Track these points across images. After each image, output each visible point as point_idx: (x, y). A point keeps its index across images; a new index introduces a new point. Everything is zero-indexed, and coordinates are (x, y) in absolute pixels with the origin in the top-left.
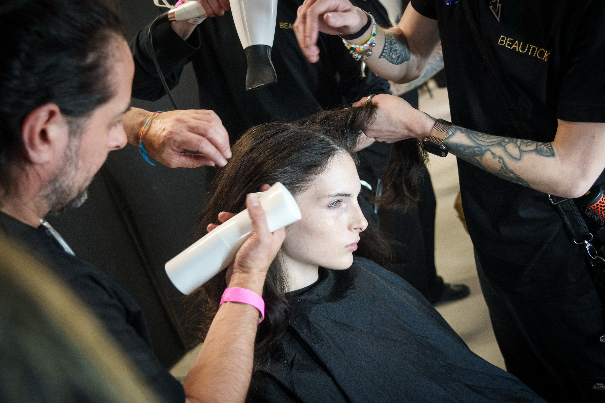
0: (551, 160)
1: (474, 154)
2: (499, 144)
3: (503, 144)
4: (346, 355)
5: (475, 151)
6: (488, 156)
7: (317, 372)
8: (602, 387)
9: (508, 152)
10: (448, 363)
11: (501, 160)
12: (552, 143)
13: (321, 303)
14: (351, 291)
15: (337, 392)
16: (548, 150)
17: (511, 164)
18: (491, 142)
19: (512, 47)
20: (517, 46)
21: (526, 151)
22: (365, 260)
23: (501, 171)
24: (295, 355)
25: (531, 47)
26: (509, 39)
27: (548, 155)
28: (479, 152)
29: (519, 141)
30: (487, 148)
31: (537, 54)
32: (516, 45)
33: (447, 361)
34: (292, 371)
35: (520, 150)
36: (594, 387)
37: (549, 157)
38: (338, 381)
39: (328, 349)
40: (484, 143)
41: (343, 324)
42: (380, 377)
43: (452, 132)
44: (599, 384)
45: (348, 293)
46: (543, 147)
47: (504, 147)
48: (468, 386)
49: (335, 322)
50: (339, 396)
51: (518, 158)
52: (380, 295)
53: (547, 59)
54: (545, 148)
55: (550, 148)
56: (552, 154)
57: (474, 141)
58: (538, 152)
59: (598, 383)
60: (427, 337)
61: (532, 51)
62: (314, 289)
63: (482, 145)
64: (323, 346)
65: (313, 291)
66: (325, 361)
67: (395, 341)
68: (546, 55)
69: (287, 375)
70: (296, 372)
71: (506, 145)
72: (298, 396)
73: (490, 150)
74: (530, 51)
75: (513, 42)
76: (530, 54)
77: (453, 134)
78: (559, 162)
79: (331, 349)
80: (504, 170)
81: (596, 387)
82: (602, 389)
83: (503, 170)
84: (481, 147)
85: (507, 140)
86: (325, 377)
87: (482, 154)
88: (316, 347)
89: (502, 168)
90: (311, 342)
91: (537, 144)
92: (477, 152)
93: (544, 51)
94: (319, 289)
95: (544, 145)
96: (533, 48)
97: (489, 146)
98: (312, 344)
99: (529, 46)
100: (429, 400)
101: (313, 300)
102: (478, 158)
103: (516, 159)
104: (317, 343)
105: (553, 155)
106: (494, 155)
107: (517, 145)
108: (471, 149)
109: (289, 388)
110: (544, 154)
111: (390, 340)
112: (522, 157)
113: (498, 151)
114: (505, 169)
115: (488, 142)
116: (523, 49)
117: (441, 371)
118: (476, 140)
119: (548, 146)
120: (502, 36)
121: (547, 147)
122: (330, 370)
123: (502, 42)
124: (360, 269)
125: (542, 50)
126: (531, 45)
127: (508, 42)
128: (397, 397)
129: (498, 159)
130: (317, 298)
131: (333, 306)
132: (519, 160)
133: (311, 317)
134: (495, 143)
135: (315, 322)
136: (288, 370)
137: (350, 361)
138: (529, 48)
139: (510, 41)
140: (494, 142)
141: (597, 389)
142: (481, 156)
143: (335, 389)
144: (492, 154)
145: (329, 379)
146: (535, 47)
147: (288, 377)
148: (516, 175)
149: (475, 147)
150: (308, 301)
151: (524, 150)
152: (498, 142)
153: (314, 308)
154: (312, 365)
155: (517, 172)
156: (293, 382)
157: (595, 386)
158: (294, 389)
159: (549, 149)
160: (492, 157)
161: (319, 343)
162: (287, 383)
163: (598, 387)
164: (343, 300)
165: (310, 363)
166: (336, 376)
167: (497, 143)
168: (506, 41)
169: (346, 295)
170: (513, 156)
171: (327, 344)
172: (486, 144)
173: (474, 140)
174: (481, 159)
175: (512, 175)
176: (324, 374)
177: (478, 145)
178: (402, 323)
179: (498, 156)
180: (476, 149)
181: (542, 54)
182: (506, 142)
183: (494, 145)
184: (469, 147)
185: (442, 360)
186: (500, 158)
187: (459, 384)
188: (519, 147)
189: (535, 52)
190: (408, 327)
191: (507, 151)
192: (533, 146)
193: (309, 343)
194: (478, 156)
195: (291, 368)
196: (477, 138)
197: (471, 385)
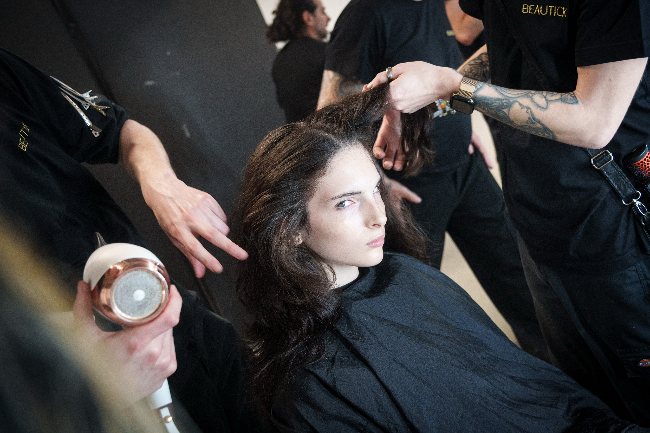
0: (575, 106)
1: (502, 107)
2: (526, 95)
3: (530, 95)
4: (388, 350)
5: (503, 103)
6: (516, 107)
7: (358, 368)
8: (648, 363)
9: (536, 102)
10: (491, 355)
11: (529, 110)
12: (575, 91)
13: (361, 299)
14: (392, 287)
15: (380, 387)
16: (571, 97)
17: (539, 114)
18: (519, 94)
19: (535, 12)
20: (539, 10)
21: (552, 101)
22: (406, 257)
23: (529, 122)
24: (337, 352)
25: (550, 7)
26: (530, 5)
27: (572, 102)
28: (507, 104)
29: (545, 93)
30: (515, 99)
31: (556, 13)
32: (537, 10)
33: (490, 354)
34: (333, 367)
35: (546, 100)
36: (640, 364)
37: (573, 104)
38: (380, 376)
39: (369, 344)
40: (512, 95)
41: (384, 320)
42: (422, 370)
43: (480, 85)
44: (645, 361)
45: (389, 288)
46: (567, 96)
47: (531, 97)
48: (512, 378)
49: (374, 317)
50: (382, 391)
51: (545, 107)
52: (422, 290)
53: (566, 15)
54: (569, 96)
55: (573, 95)
56: (575, 101)
57: (502, 94)
58: (564, 101)
59: (643, 360)
60: (470, 331)
61: (552, 12)
62: (353, 286)
63: (510, 97)
64: (364, 342)
65: (353, 288)
66: (366, 357)
67: (437, 335)
68: (564, 12)
69: (328, 371)
70: (337, 368)
71: (533, 95)
72: (339, 392)
73: (518, 102)
74: (551, 12)
75: (534, 7)
76: (550, 14)
77: (481, 87)
78: (583, 108)
79: (372, 345)
80: (532, 121)
81: (642, 364)
82: (647, 366)
83: (530, 120)
84: (508, 98)
85: (533, 92)
86: (366, 372)
87: (509, 106)
88: (357, 344)
89: (529, 118)
90: (351, 338)
91: (561, 94)
92: (505, 104)
93: (562, 8)
94: (359, 286)
95: (568, 94)
96: (552, 8)
97: (516, 97)
98: (352, 341)
99: (548, 7)
100: (472, 392)
101: (353, 296)
102: (505, 111)
103: (543, 108)
104: (358, 340)
105: (577, 102)
106: (522, 106)
107: (543, 96)
108: (500, 102)
109: (330, 384)
110: (568, 102)
111: (432, 334)
112: (549, 106)
113: (525, 101)
114: (532, 119)
115: (515, 94)
116: (544, 12)
117: (484, 363)
118: (503, 93)
119: (571, 94)
120: (524, 5)
121: (571, 96)
122: (371, 365)
123: (525, 10)
124: (401, 265)
125: (560, 8)
126: (550, 6)
127: (530, 9)
128: (440, 390)
129: (525, 110)
130: (357, 294)
131: (374, 302)
132: (546, 109)
133: (352, 314)
134: (523, 94)
135: (355, 319)
136: (329, 367)
137: (392, 356)
138: (549, 9)
139: (532, 7)
140: (520, 94)
141: (643, 366)
142: (508, 108)
143: (378, 384)
144: (520, 104)
145: (371, 374)
146: (553, 7)
147: (329, 373)
148: (542, 125)
149: (503, 100)
150: (348, 298)
151: (550, 100)
152: (525, 93)
153: (355, 305)
154: (354, 361)
155: (545, 122)
156: (334, 379)
157: (641, 362)
158: (335, 386)
159: (573, 97)
160: (520, 108)
161: (360, 339)
162: (328, 380)
163: (644, 363)
164: (383, 295)
165: (351, 359)
166: (377, 371)
167: (523, 95)
168: (529, 8)
169: (387, 290)
170: (540, 105)
171: (368, 340)
172: (514, 96)
173: (502, 92)
174: (509, 111)
175: (539, 125)
176: (366, 369)
177: (506, 97)
178: (444, 317)
179: (526, 107)
180: (504, 101)
181: (560, 12)
182: (532, 94)
183: (521, 96)
184: (497, 99)
185: (485, 353)
186: (528, 108)
187: (502, 375)
188: (545, 97)
189: (554, 11)
190: (450, 322)
191: (534, 102)
192: (557, 96)
193: (349, 339)
194: (506, 108)
195: (333, 364)
196: (504, 91)
197: (515, 377)
